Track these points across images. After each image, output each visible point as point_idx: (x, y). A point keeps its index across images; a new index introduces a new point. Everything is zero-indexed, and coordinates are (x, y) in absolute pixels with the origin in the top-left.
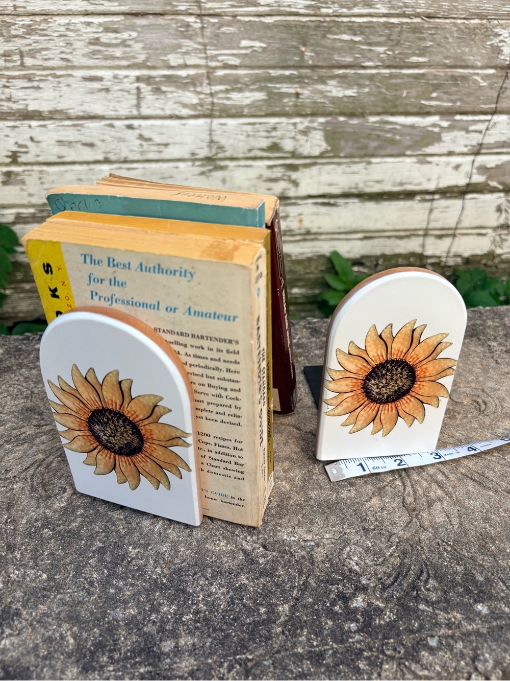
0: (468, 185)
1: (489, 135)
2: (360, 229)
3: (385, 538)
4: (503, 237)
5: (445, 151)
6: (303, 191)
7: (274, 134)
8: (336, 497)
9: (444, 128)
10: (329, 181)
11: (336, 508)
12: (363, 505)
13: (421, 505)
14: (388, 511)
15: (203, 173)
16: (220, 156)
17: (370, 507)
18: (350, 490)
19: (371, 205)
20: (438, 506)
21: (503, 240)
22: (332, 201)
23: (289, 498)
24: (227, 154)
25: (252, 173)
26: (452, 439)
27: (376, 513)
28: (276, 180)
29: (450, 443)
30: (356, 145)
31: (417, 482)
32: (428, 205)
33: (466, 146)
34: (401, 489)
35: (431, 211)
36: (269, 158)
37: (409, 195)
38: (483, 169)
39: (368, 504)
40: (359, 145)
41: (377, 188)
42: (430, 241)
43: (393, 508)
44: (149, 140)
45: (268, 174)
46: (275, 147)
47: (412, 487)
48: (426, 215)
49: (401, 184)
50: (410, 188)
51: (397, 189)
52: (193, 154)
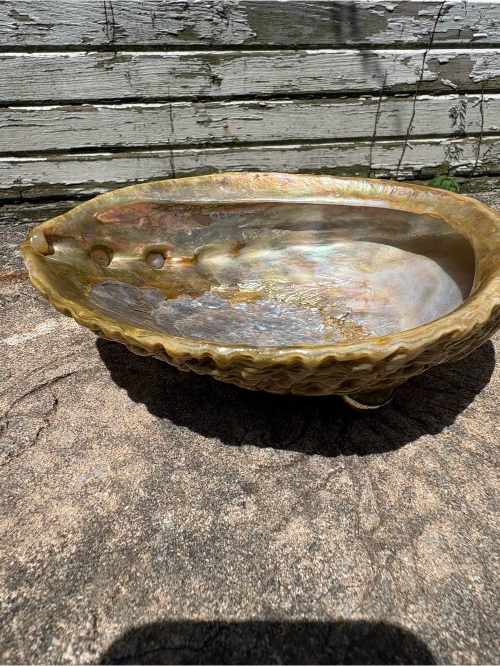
0: (420, 83)
1: (442, 22)
2: (296, 137)
3: (317, 638)
4: (459, 146)
5: (391, 40)
6: (226, 90)
7: (185, 14)
8: (213, 523)
9: (391, 11)
10: (258, 77)
11: (208, 552)
12: (268, 539)
13: (395, 533)
14: (324, 554)
15: (100, 65)
16: (120, 42)
17: (285, 546)
18: (244, 504)
19: (307, 107)
20: (431, 532)
21: (458, 150)
22: (262, 103)
23: (109, 531)
24: (130, 41)
25: (163, 67)
26: (441, 382)
27: (299, 560)
28: (192, 75)
29: (440, 391)
30: (286, 32)
31: (383, 475)
32: (374, 108)
33: (415, 35)
34: (351, 493)
35: (378, 114)
36: (182, 48)
37: (353, 95)
38: (435, 63)
39: (282, 538)
40: (291, 31)
41: (314, 87)
42: (377, 152)
43: (335, 542)
44: (25, 18)
45: (182, 67)
46: (188, 32)
47: (375, 488)
48: (374, 120)
49: (342, 82)
50: (353, 86)
51: (337, 88)
52: (85, 40)
